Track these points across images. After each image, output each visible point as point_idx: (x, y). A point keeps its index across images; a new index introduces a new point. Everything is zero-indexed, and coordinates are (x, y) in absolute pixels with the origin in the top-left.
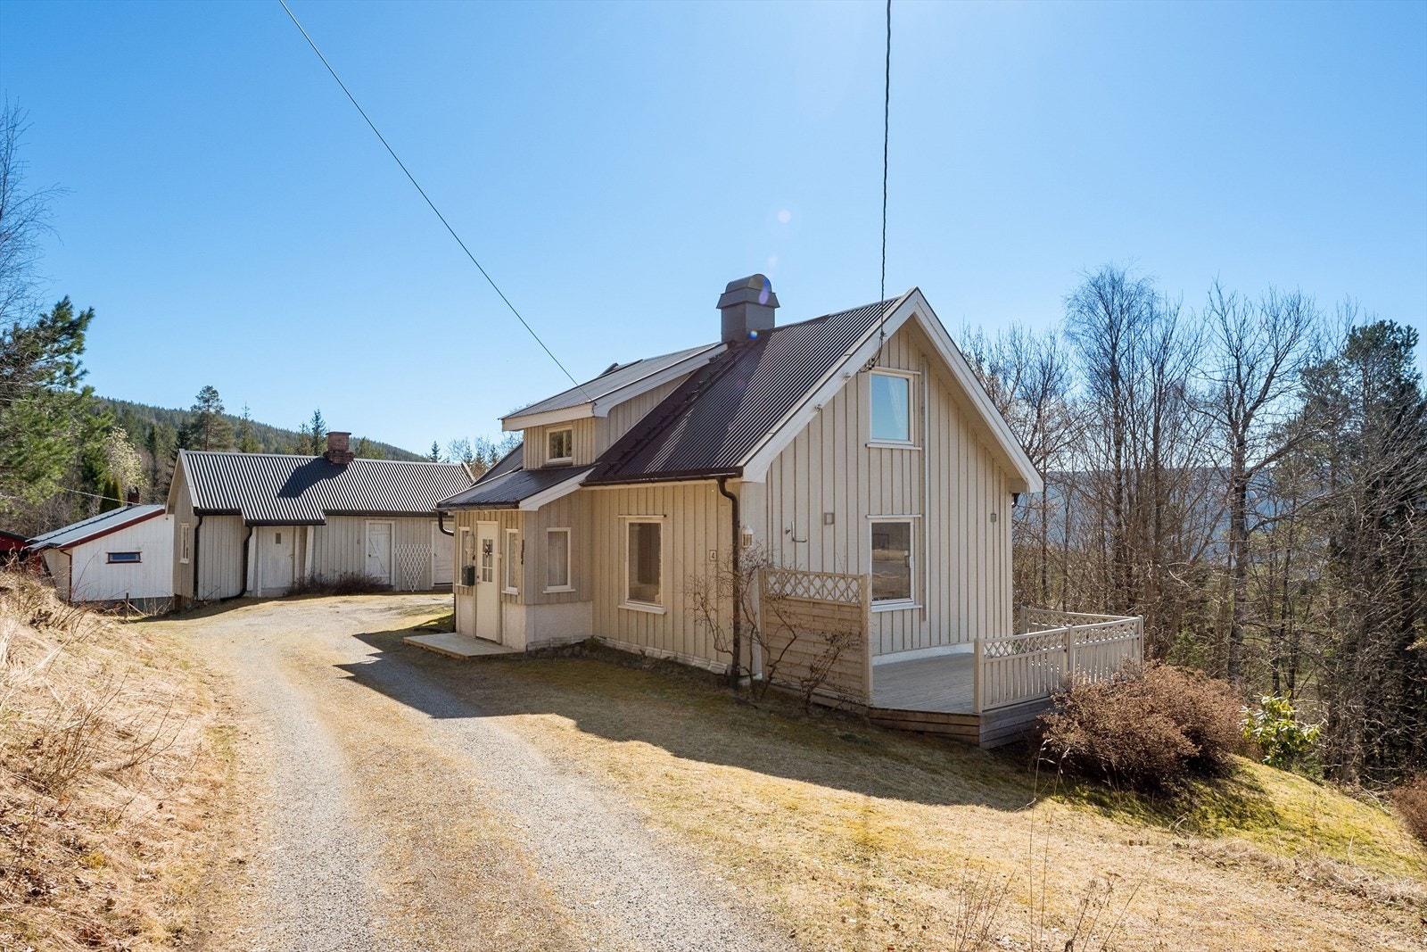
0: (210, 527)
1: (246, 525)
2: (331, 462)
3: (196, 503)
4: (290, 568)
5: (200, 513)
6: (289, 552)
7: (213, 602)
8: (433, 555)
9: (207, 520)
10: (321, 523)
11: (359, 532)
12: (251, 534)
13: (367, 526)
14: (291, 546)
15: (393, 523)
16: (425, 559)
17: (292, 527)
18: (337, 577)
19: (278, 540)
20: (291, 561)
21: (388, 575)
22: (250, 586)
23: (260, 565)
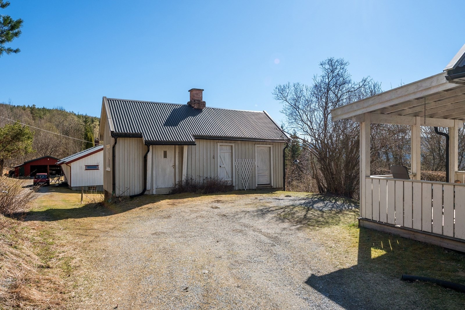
0: (123, 145)
1: (146, 145)
2: (193, 107)
3: (112, 129)
4: (173, 174)
5: (116, 135)
6: (172, 164)
7: (125, 198)
8: (256, 166)
9: (120, 141)
10: (192, 144)
11: (214, 151)
12: (148, 151)
13: (219, 146)
14: (173, 159)
15: (233, 145)
16: (252, 169)
17: (174, 146)
18: (202, 181)
19: (165, 156)
20: (173, 170)
21: (231, 179)
22: (148, 187)
23: (154, 173)
